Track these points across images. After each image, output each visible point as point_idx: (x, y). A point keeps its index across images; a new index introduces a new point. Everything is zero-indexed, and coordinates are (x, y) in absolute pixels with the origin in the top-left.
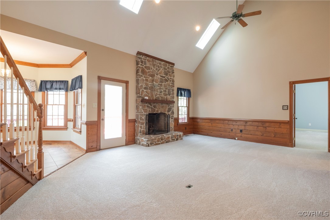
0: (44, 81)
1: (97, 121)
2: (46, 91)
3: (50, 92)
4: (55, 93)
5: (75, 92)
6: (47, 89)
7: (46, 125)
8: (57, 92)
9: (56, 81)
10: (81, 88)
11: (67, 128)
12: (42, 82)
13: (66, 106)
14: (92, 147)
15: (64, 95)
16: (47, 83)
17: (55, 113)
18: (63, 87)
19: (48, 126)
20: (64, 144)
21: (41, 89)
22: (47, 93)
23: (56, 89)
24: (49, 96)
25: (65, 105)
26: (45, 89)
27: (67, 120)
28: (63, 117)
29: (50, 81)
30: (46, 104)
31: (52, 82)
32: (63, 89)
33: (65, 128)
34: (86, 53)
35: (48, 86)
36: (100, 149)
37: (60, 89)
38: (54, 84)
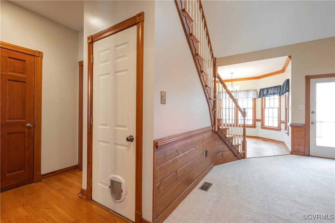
0: (262, 89)
1: (305, 124)
2: (264, 98)
3: (267, 98)
4: (271, 98)
5: (286, 95)
6: (264, 95)
7: (264, 125)
8: (272, 97)
9: (271, 88)
10: (288, 91)
11: (281, 129)
12: (260, 90)
13: (280, 109)
14: (298, 151)
15: (278, 99)
16: (264, 90)
17: (271, 115)
18: (276, 92)
19: (265, 126)
20: (277, 143)
21: (260, 97)
22: (265, 98)
23: (271, 94)
24: (266, 101)
25: (278, 108)
26: (262, 95)
27: (280, 122)
28: (277, 119)
29: (266, 88)
30: (264, 107)
31: (268, 89)
32: (276, 93)
33: (279, 129)
34: (290, 57)
35: (265, 93)
36: (309, 155)
37: (274, 94)
38: (270, 90)
